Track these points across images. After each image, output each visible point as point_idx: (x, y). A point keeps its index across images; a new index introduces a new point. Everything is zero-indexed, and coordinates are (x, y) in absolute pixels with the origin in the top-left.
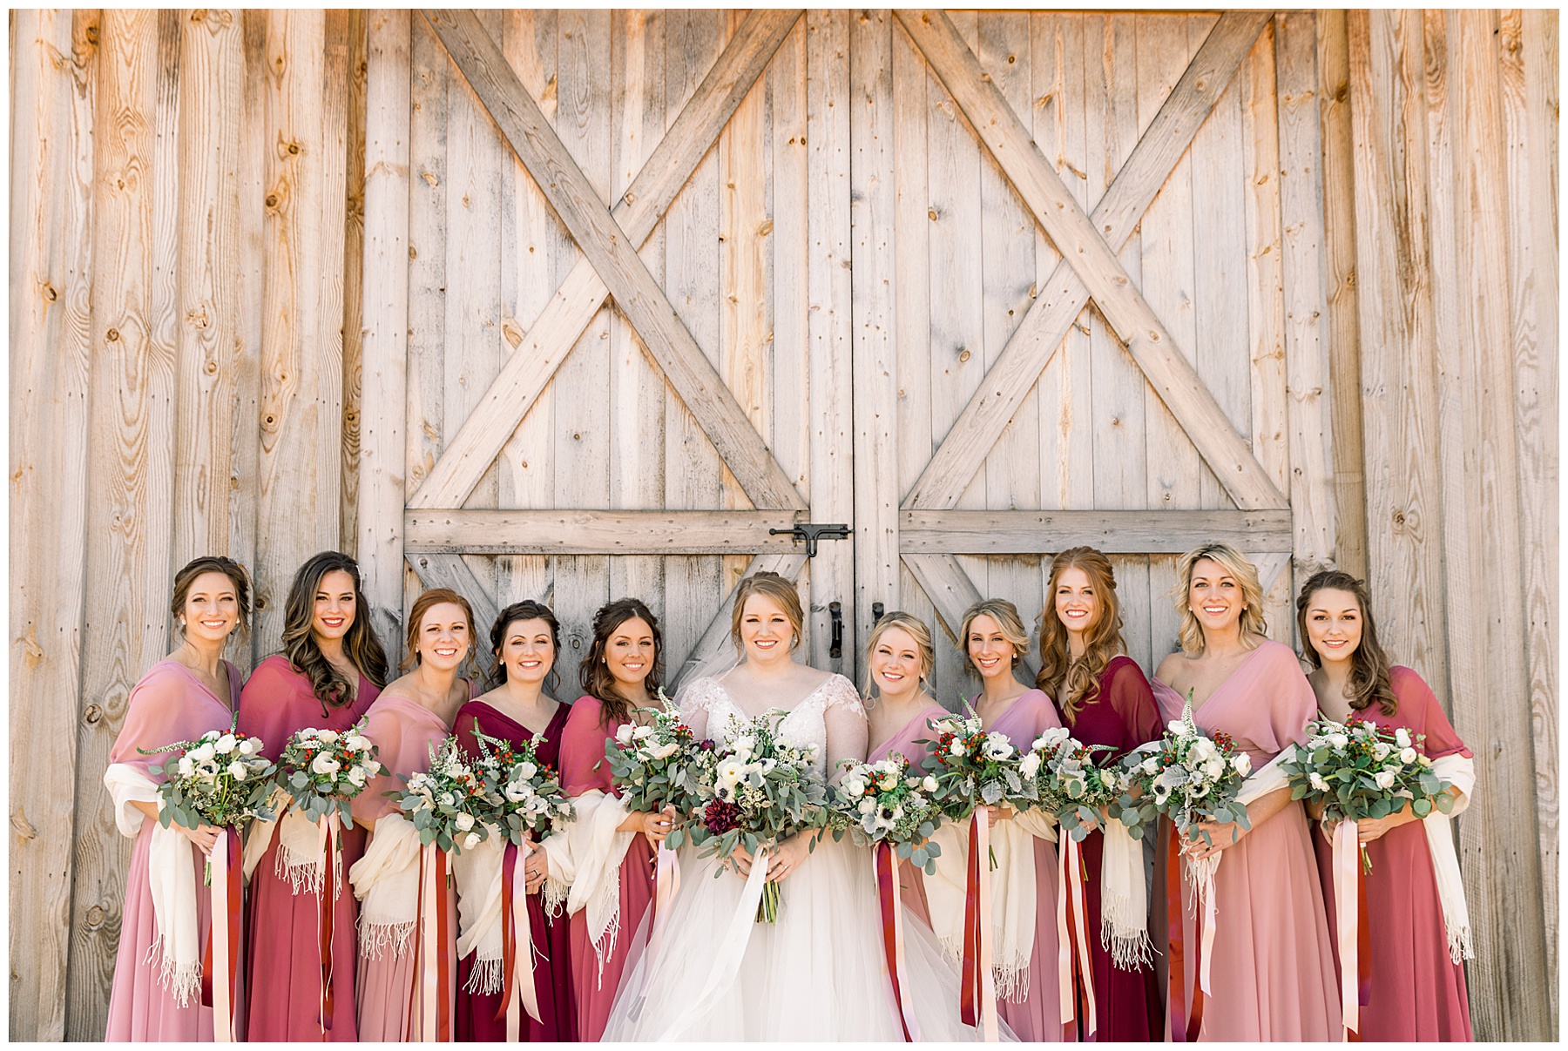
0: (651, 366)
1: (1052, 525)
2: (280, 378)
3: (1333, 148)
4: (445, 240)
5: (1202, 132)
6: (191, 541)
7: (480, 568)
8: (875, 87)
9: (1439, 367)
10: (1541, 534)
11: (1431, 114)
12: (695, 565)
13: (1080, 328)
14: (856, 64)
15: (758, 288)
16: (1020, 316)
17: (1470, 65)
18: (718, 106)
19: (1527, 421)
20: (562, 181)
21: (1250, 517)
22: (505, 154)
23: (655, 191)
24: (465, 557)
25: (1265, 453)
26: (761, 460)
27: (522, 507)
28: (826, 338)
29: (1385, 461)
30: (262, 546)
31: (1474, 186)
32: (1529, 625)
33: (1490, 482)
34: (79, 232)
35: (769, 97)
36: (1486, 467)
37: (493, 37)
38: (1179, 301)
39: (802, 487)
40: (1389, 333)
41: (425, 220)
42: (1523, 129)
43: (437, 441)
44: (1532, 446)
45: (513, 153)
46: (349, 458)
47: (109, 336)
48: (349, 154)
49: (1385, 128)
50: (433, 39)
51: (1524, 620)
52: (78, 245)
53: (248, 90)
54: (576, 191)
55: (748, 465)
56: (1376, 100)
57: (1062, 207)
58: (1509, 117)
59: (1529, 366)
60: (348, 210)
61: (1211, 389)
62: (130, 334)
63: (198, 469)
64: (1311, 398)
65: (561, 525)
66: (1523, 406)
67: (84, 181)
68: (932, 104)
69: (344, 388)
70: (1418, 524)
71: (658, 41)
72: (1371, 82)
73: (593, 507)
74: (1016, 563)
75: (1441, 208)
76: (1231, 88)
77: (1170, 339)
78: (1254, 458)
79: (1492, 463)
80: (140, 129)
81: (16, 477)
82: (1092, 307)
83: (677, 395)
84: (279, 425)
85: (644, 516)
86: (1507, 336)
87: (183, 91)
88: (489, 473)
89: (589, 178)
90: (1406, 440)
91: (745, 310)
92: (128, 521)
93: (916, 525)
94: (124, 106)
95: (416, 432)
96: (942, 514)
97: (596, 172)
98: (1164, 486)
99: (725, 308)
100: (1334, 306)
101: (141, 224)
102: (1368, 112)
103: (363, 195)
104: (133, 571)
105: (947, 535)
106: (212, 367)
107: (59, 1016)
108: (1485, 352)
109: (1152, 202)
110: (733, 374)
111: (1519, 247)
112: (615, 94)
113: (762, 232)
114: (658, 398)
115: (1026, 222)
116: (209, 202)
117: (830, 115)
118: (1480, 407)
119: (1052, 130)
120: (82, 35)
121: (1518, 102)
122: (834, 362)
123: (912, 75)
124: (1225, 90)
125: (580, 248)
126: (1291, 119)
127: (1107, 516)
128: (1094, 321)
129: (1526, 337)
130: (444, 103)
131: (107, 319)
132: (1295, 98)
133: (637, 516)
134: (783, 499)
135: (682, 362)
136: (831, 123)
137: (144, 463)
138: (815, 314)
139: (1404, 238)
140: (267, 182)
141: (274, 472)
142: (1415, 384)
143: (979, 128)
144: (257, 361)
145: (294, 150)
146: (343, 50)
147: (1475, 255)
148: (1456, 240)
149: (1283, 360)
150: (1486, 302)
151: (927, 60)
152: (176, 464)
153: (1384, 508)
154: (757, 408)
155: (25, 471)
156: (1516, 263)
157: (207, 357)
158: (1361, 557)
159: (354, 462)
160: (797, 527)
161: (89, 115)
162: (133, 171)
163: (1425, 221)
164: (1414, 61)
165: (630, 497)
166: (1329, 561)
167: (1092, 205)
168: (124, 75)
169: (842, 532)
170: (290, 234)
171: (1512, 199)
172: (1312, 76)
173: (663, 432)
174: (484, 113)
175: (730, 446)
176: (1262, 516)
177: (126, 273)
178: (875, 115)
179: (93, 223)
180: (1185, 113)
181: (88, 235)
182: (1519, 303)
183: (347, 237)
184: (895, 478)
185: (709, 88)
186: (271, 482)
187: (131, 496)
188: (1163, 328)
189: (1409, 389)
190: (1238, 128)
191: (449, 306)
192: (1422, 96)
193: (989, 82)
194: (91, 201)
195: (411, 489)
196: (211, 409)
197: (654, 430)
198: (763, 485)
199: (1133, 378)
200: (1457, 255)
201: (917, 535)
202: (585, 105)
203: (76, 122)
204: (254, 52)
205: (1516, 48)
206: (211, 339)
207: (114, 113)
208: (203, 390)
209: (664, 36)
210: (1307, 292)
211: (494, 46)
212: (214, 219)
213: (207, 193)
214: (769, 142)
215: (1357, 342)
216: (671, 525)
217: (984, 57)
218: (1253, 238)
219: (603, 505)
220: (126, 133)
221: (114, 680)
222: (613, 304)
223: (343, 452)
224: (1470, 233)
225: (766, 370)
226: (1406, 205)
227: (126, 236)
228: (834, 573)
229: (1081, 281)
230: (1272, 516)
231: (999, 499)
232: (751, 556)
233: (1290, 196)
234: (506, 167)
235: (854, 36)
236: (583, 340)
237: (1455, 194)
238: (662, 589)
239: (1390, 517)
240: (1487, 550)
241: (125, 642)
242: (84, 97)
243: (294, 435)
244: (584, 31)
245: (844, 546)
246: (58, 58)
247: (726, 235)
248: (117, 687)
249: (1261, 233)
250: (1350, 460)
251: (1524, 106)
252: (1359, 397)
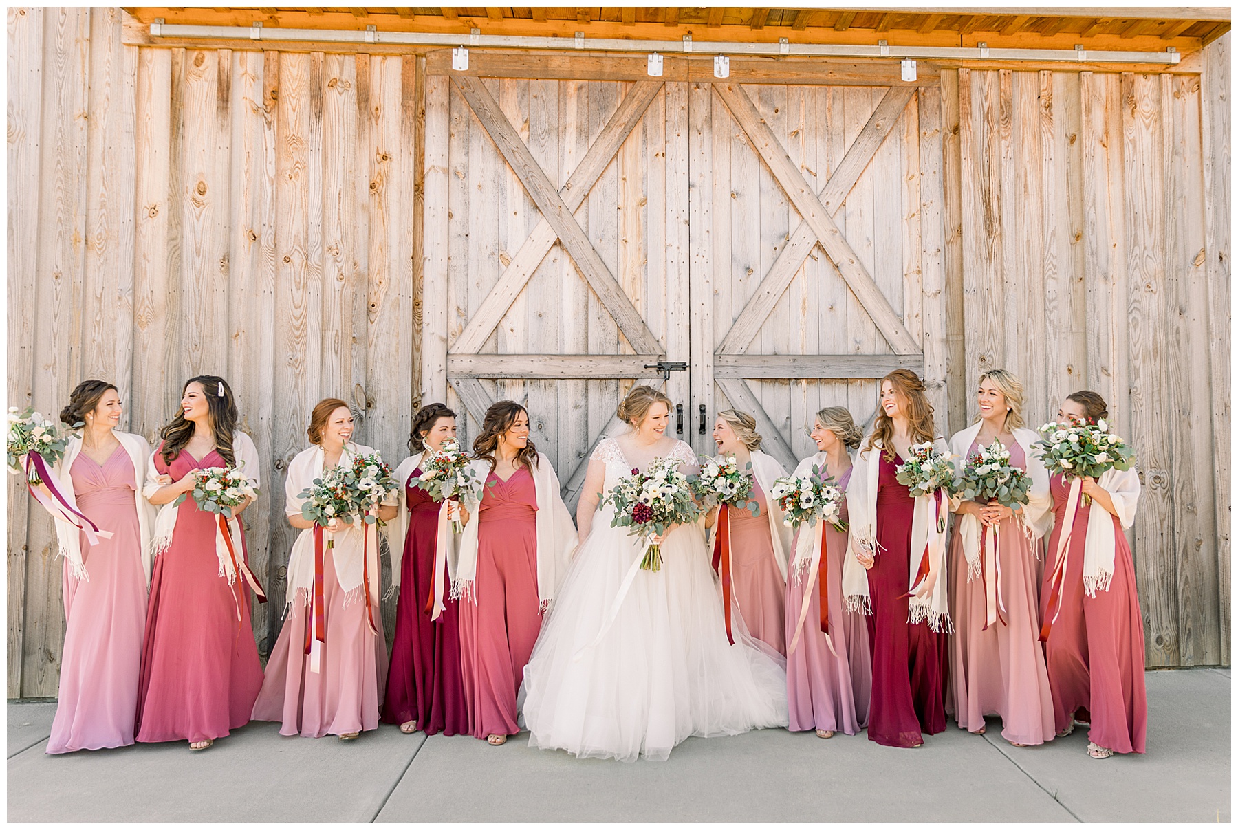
0: (580, 277)
1: (796, 362)
2: (379, 283)
3: (951, 159)
4: (468, 208)
5: (879, 151)
6: (331, 371)
7: (488, 386)
8: (702, 125)
9: (1005, 278)
10: (1057, 368)
11: (1003, 142)
12: (604, 384)
13: (812, 257)
14: (692, 113)
15: (639, 235)
16: (781, 250)
17: (1025, 115)
18: (617, 135)
19: (1050, 308)
20: (532, 176)
21: (902, 359)
22: (501, 162)
23: (582, 182)
24: (480, 380)
25: (910, 324)
26: (640, 328)
27: (511, 353)
28: (675, 262)
29: (975, 328)
30: (369, 374)
31: (1026, 181)
32: (1050, 416)
33: (1031, 340)
34: (268, 203)
35: (645, 131)
36: (1029, 331)
37: (494, 97)
38: (866, 243)
39: (662, 343)
40: (979, 260)
41: (457, 198)
42: (1052, 150)
43: (464, 317)
44: (1053, 321)
45: (505, 161)
46: (416, 326)
47: (285, 260)
48: (415, 160)
49: (979, 149)
50: (461, 98)
51: (1047, 413)
52: (268, 211)
53: (360, 125)
54: (539, 182)
55: (632, 331)
56: (974, 134)
57: (803, 191)
58: (1044, 143)
59: (1052, 278)
60: (415, 191)
61: (882, 291)
62: (296, 259)
63: (335, 332)
64: (935, 295)
65: (531, 363)
66: (1048, 299)
67: (271, 176)
68: (733, 135)
69: (413, 289)
70: (993, 362)
71: (584, 100)
72: (971, 124)
73: (549, 353)
74: (777, 383)
75: (1007, 193)
76: (895, 127)
77: (860, 263)
78: (905, 328)
79: (1032, 330)
80: (301, 146)
81: (236, 336)
82: (819, 246)
83: (595, 293)
84: (378, 308)
85: (577, 358)
86: (1042, 262)
87: (324, 125)
88: (493, 335)
89: (546, 174)
90: (987, 317)
91: (631, 246)
92: (297, 360)
93: (723, 363)
94: (292, 133)
95: (453, 313)
96: (737, 357)
97: (550, 172)
98: (856, 342)
99: (621, 246)
100: (950, 245)
101: (302, 198)
102: (969, 141)
103: (423, 183)
104: (300, 387)
105: (739, 368)
106: (341, 277)
107: (264, 624)
108: (1030, 270)
109: (852, 189)
110: (625, 281)
111: (1048, 214)
112: (560, 129)
113: (641, 204)
114: (584, 294)
115: (784, 199)
116: (339, 186)
117: (678, 141)
118: (1027, 300)
119: (798, 150)
120: (269, 95)
121: (1050, 136)
122: (679, 275)
123: (723, 119)
124: (892, 128)
125: (542, 213)
126: (927, 145)
127: (826, 358)
128: (820, 253)
129: (1051, 262)
130: (467, 133)
131: (284, 250)
132: (929, 133)
133: (573, 358)
134: (652, 349)
135: (597, 275)
136: (678, 146)
137: (305, 329)
138: (669, 248)
139: (988, 209)
140: (370, 176)
141: (376, 334)
142: (993, 288)
143: (759, 149)
144: (366, 274)
145: (385, 158)
146: (412, 103)
147: (1025, 218)
148: (1015, 210)
149: (920, 275)
150: (1031, 244)
151: (731, 111)
152: (323, 328)
153: (974, 354)
154: (638, 300)
155: (241, 333)
156: (1047, 223)
157: (339, 271)
158: (962, 380)
159: (419, 329)
160: (659, 364)
161: (273, 138)
162: (297, 169)
163: (999, 199)
164: (995, 113)
165: (569, 348)
166: (943, 382)
167: (820, 190)
168: (291, 117)
169: (684, 367)
170: (383, 204)
171: (1046, 188)
172: (938, 122)
173: (587, 313)
174: (489, 139)
175: (623, 320)
176: (908, 358)
177: (294, 225)
178: (702, 141)
179: (275, 199)
180: (870, 141)
181: (273, 205)
182: (1048, 244)
183: (414, 206)
184: (712, 338)
185: (612, 126)
186: (374, 339)
187: (298, 347)
188: (857, 257)
189: (989, 290)
190: (898, 149)
191: (470, 244)
192: (999, 132)
193: (764, 123)
194: (274, 186)
195: (450, 343)
196: (341, 300)
197: (582, 312)
198: (641, 341)
199: (841, 284)
200: (1016, 218)
201: (724, 368)
202: (544, 134)
203: (266, 143)
204: (363, 104)
205: (1049, 107)
206: (341, 262)
207: (286, 137)
208: (337, 289)
209: (588, 97)
210: (934, 239)
211: (494, 102)
212: (342, 196)
213: (338, 182)
214: (645, 155)
215: (962, 264)
216: (591, 363)
217: (762, 110)
218: (906, 209)
219: (555, 352)
220: (293, 148)
221: (290, 446)
222: (560, 243)
223: (413, 323)
224: (1023, 206)
225: (643, 279)
226: (989, 191)
227: (294, 205)
228: (679, 388)
229: (813, 231)
230: (913, 358)
231: (768, 349)
232: (634, 379)
233: (925, 186)
234: (501, 168)
235: (691, 98)
236: (543, 262)
237: (1015, 185)
238: (587, 397)
239: (978, 359)
240: (1029, 376)
241: (296, 425)
242: (270, 129)
243: (387, 314)
244: (544, 94)
245: (685, 374)
246: (255, 107)
247: (621, 206)
248: (292, 450)
249: (910, 206)
250: (957, 329)
251: (1053, 138)
252: (962, 294)
